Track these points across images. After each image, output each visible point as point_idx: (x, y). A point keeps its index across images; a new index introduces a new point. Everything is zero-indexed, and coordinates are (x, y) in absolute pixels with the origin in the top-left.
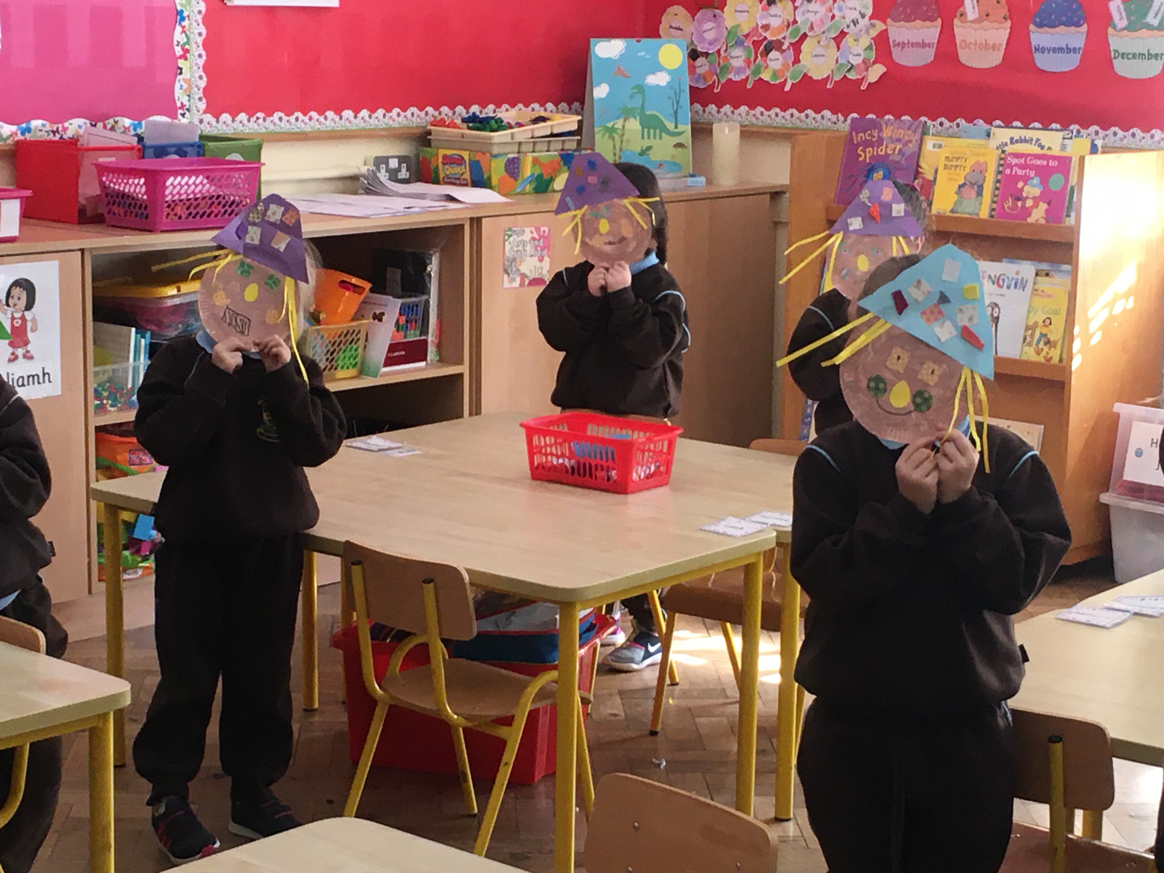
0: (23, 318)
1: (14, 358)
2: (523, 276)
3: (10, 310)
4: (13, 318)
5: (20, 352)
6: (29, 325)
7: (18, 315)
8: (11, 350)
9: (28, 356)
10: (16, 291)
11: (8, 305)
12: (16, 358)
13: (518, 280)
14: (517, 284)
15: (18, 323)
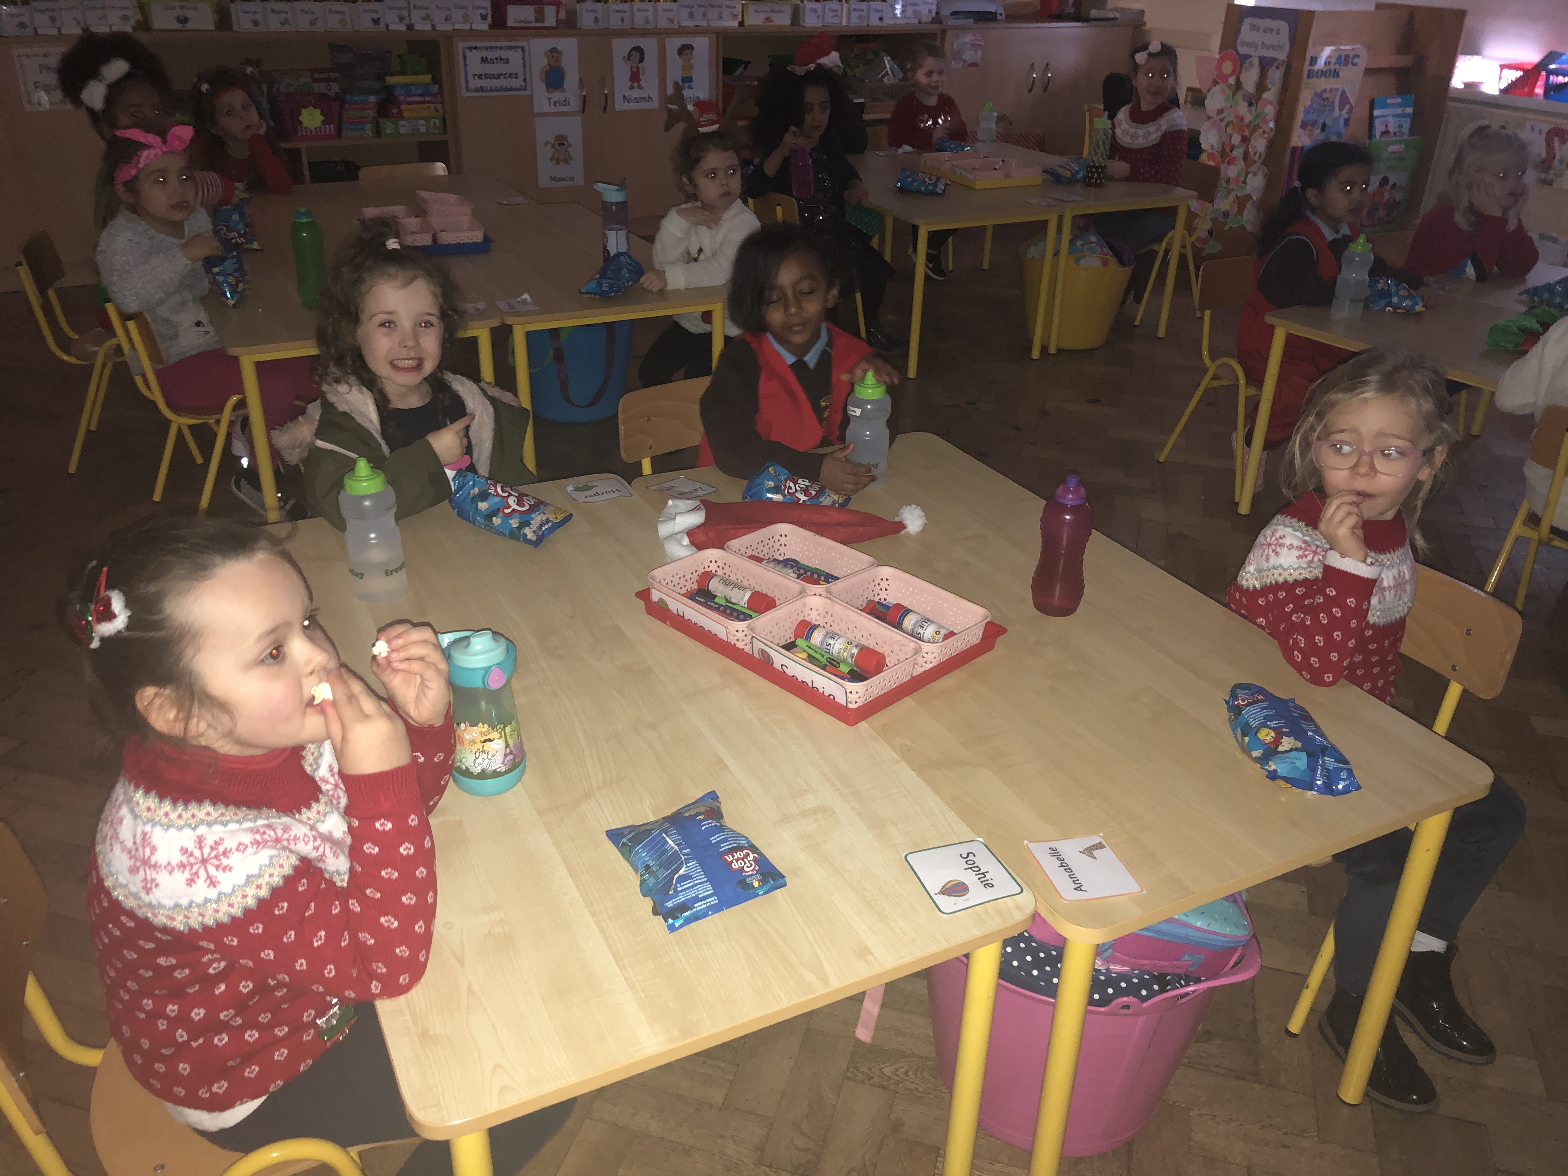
0: (638, 67)
1: (632, 88)
2: (964, 61)
3: (631, 62)
4: (632, 67)
5: (636, 84)
6: (641, 71)
7: (634, 65)
8: (630, 83)
9: (640, 87)
10: (634, 53)
11: (629, 59)
12: (634, 87)
13: (962, 63)
14: (960, 66)
15: (635, 70)
